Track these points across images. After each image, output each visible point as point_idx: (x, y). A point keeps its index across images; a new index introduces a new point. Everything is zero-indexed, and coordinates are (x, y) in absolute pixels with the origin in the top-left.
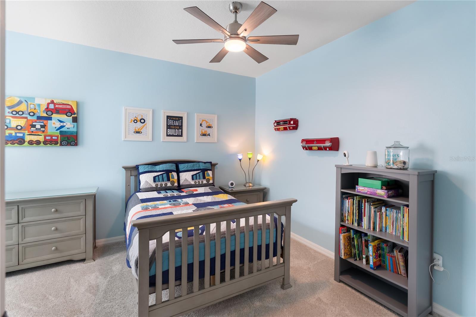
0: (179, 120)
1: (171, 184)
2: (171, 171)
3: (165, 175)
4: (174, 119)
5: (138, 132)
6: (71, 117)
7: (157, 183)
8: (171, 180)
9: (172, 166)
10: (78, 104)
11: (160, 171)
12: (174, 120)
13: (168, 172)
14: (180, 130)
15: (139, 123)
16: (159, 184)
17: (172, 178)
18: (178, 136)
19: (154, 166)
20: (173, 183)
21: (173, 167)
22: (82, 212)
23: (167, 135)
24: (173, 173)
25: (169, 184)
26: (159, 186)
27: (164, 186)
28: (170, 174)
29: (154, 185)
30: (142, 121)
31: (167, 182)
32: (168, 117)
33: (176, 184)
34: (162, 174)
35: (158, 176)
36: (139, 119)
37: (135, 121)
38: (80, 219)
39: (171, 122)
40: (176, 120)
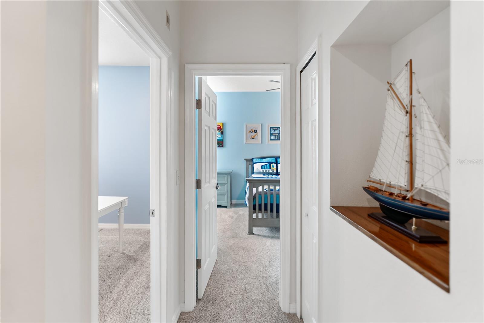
0: (278, 129)
1: (272, 171)
2: (272, 163)
3: (268, 165)
4: (275, 129)
5: (253, 139)
6: (220, 132)
7: (263, 169)
8: (272, 168)
9: (273, 160)
10: (223, 124)
11: (265, 162)
12: (275, 130)
13: (270, 163)
14: (279, 136)
15: (253, 133)
16: (265, 170)
17: (273, 167)
18: (277, 140)
19: (262, 159)
20: (273, 170)
21: (274, 160)
22: (225, 182)
23: (271, 140)
24: (273, 164)
25: (271, 171)
26: (265, 172)
27: (267, 171)
28: (271, 164)
29: (262, 171)
30: (255, 131)
31: (269, 169)
32: (271, 128)
33: (275, 171)
34: (266, 164)
35: (264, 165)
36: (254, 130)
37: (251, 132)
38: (225, 185)
39: (273, 131)
40: (276, 130)
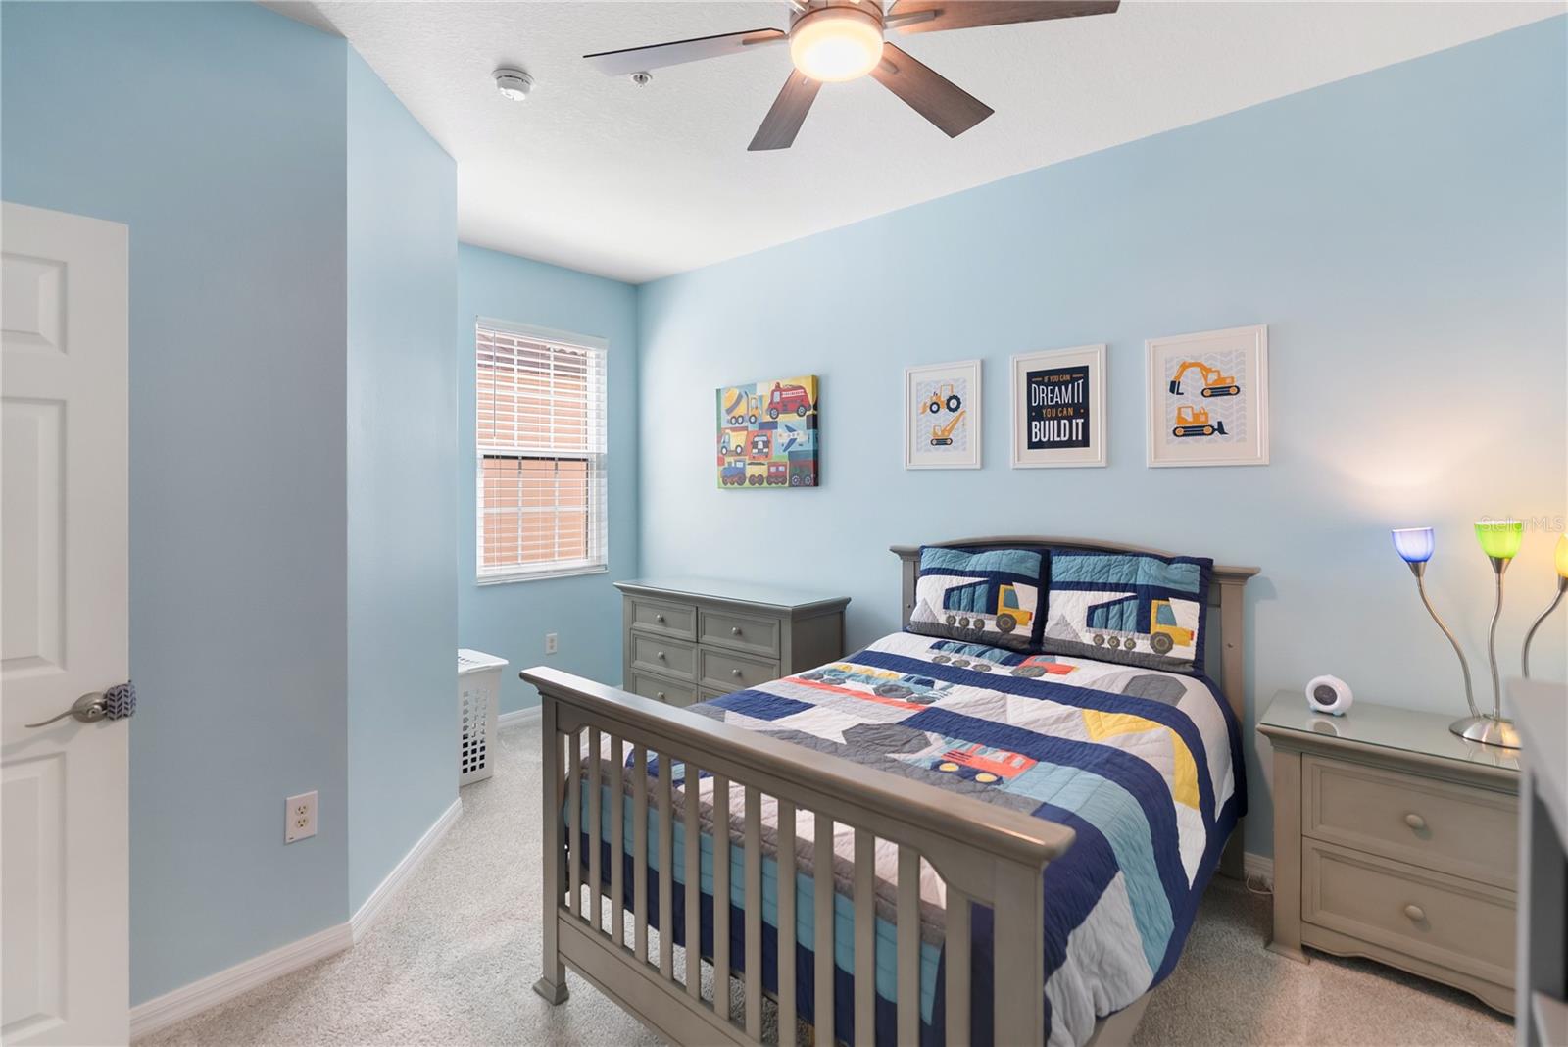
0: (1073, 381)
1: (998, 626)
2: (1010, 578)
4: (1054, 379)
5: (941, 442)
6: (805, 417)
7: (953, 612)
8: (1001, 609)
9: (1022, 560)
10: (817, 382)
11: (973, 574)
12: (1054, 385)
13: (997, 579)
14: (1080, 421)
15: (944, 410)
16: (959, 615)
17: (1006, 605)
18: (1070, 444)
19: (967, 555)
20: (1009, 623)
21: (1030, 564)
22: (772, 651)
23: (1032, 445)
24: (1018, 587)
25: (990, 626)
26: (957, 625)
27: (971, 626)
28: (1002, 588)
29: (942, 619)
30: (953, 403)
31: (982, 616)
32: (1031, 376)
33: (1024, 630)
34: (973, 586)
35: (960, 588)
36: (944, 399)
37: (934, 407)
39: (1042, 395)
40: (1059, 384)
